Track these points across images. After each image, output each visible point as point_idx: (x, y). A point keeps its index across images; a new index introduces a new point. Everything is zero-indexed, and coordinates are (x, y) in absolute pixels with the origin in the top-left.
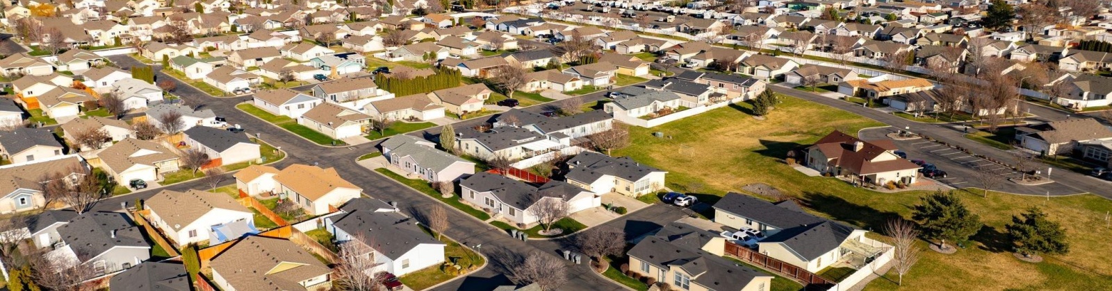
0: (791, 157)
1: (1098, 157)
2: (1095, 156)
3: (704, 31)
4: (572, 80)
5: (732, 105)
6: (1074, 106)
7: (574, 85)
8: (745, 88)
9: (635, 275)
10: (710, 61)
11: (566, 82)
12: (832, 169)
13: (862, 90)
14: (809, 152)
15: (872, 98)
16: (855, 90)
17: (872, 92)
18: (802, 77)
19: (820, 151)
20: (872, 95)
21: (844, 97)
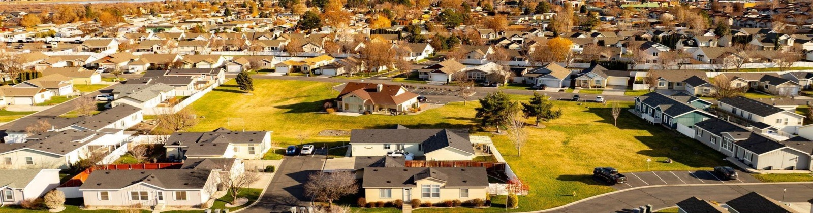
0: (328, 107)
1: (479, 77)
2: (477, 77)
3: (104, 49)
4: (40, 92)
5: (214, 90)
6: (414, 60)
7: (43, 97)
8: (213, 76)
9: (378, 205)
10: (148, 65)
11: (35, 94)
12: (369, 107)
13: (295, 67)
14: (343, 100)
15: (305, 71)
16: (290, 67)
17: (306, 67)
18: (242, 65)
19: (355, 97)
20: (306, 68)
21: (285, 74)
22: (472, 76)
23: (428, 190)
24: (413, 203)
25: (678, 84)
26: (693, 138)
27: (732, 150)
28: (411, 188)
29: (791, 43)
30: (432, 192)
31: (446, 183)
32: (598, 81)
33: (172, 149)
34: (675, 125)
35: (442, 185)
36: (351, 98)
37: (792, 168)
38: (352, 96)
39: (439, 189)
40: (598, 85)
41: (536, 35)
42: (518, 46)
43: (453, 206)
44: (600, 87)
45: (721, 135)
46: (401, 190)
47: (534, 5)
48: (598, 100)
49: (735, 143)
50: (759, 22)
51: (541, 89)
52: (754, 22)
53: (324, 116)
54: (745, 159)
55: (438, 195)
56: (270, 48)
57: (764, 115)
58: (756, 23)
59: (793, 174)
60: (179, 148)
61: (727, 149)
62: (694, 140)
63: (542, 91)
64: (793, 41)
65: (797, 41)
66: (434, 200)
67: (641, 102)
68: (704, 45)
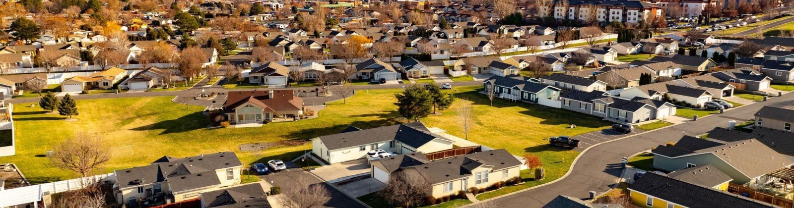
0: (221, 121)
12: (267, 116)
13: (88, 83)
14: (236, 111)
15: (106, 87)
16: (84, 85)
17: (106, 82)
18: (10, 87)
19: (251, 106)
20: (106, 84)
21: (81, 92)
22: (308, 77)
23: (480, 176)
24: (474, 191)
25: (485, 68)
26: (560, 107)
27: (605, 112)
28: (468, 178)
29: (506, 32)
30: (483, 178)
31: (493, 168)
32: (424, 71)
33: (130, 191)
34: (537, 100)
35: (490, 170)
36: (247, 107)
37: (648, 119)
38: (247, 106)
39: (487, 174)
40: (425, 75)
41: (299, 35)
42: (298, 46)
43: (501, 187)
44: (427, 77)
45: (592, 102)
46: (460, 181)
47: (247, 8)
48: (447, 87)
49: (608, 106)
50: (460, 17)
51: (382, 83)
52: (457, 17)
53: (221, 131)
54: (619, 117)
55: (486, 180)
56: (10, 65)
57: (587, 85)
58: (458, 18)
59: (652, 123)
60: (139, 188)
61: (599, 112)
62: (561, 109)
63: (384, 84)
64: (507, 31)
65: (509, 31)
66: (484, 185)
67: (493, 84)
68: (452, 37)
